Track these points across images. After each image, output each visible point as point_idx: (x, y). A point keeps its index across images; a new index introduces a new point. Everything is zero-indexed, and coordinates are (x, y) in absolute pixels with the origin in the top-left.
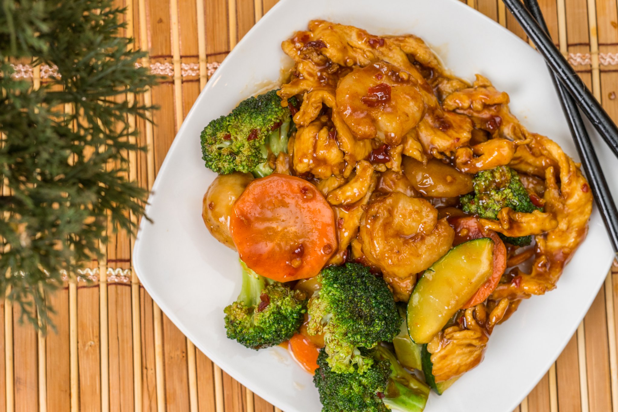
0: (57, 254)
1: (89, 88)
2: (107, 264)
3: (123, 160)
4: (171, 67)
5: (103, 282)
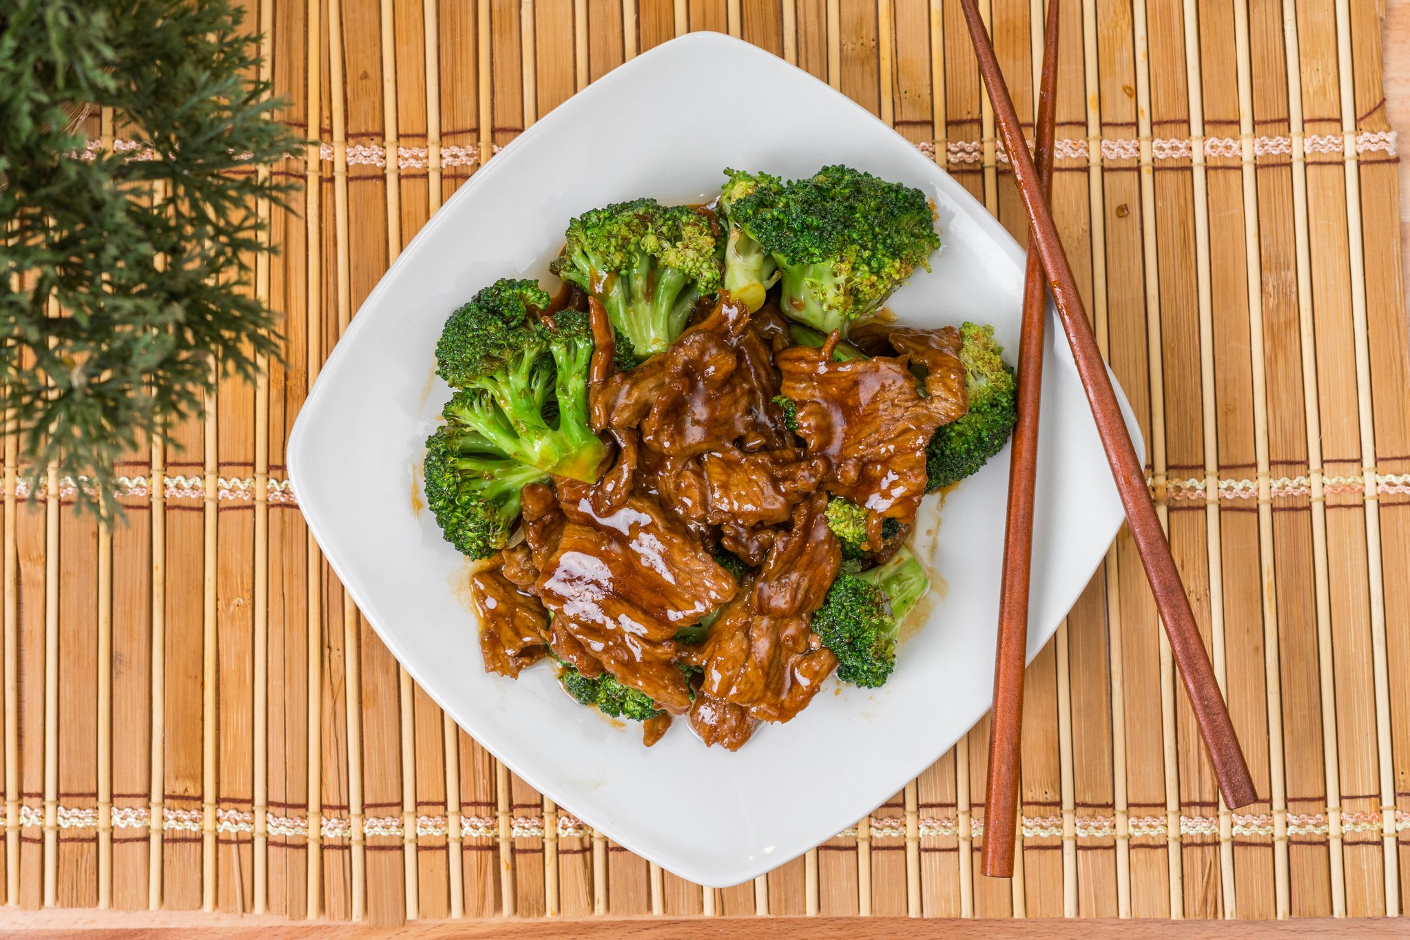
0: (129, 406)
1: (192, 156)
2: (268, 473)
3: (242, 267)
4: (380, 153)
5: (261, 502)
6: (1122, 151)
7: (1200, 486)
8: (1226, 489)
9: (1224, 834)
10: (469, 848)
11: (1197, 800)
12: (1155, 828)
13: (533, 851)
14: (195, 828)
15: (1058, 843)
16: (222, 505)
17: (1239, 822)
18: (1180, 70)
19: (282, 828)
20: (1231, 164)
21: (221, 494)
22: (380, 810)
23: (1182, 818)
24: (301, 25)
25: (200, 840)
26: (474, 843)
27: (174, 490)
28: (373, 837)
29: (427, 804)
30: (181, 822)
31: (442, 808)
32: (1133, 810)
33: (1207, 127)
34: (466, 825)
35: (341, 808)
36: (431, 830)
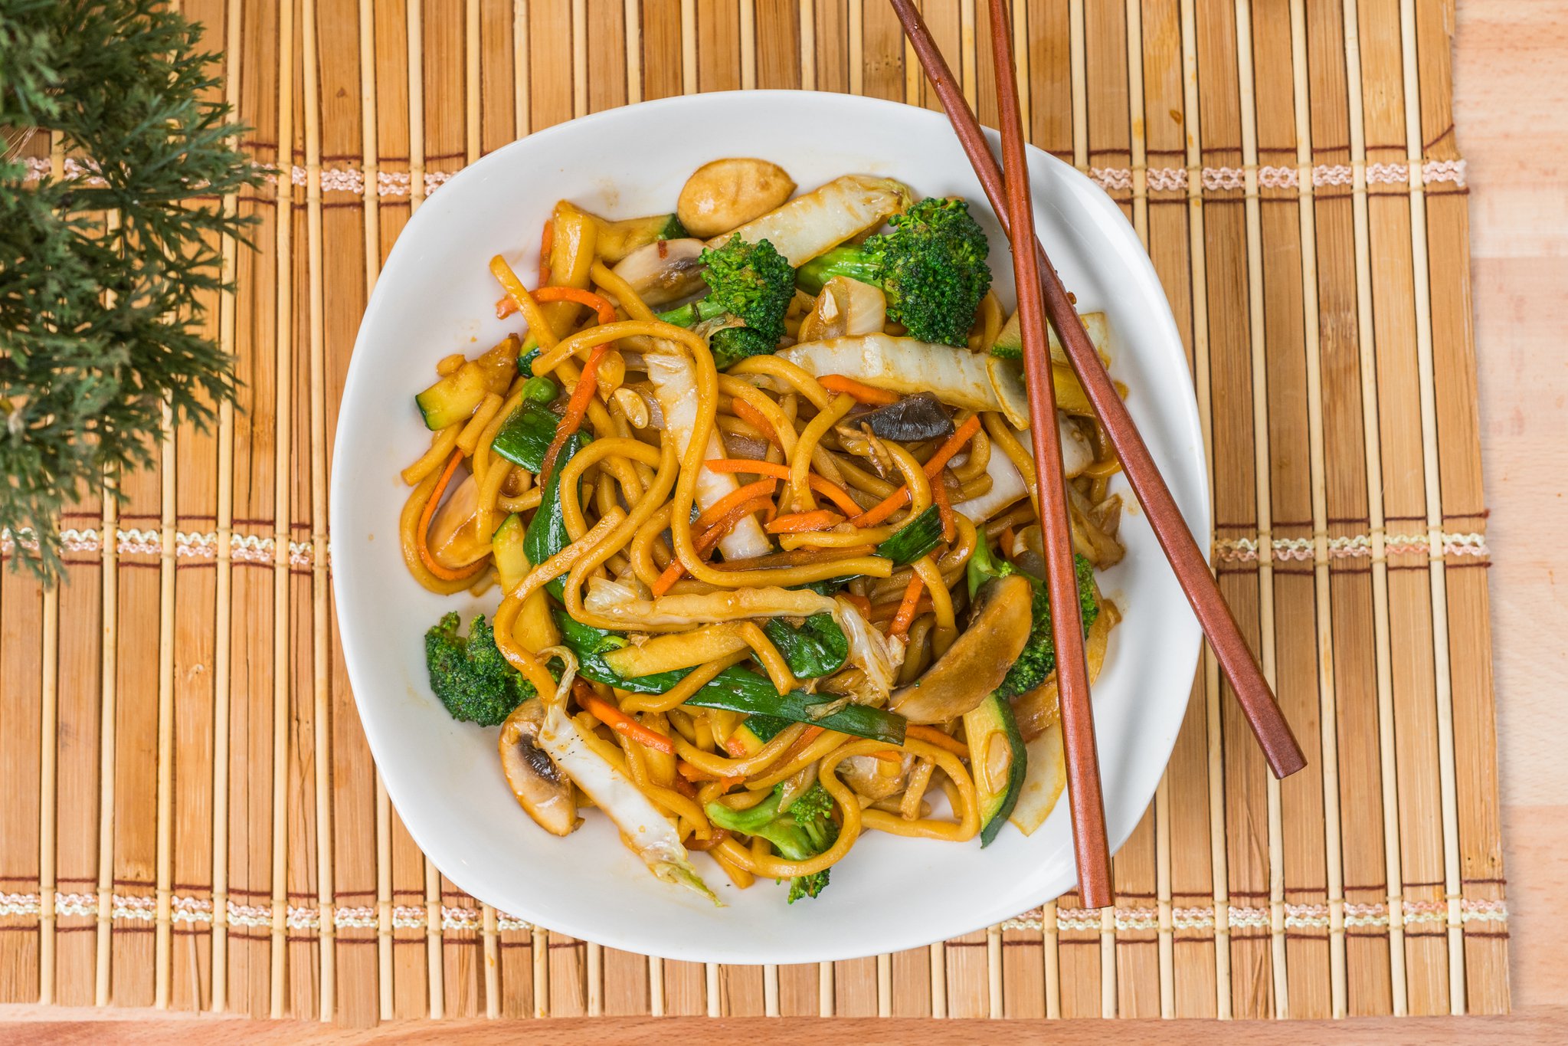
0: (70, 455)
1: (143, 184)
2: (232, 527)
3: (196, 305)
4: (358, 178)
5: (223, 559)
6: (1169, 182)
7: (1252, 548)
8: (1280, 550)
9: (1276, 926)
10: (451, 941)
11: (1247, 890)
12: (1200, 919)
13: (522, 945)
14: (147, 917)
15: (1096, 937)
16: (180, 563)
17: (1292, 913)
18: (1232, 92)
19: (244, 917)
20: (1287, 195)
21: (180, 549)
22: (352, 900)
23: (1230, 909)
24: (272, 35)
25: (153, 930)
26: (456, 937)
27: (128, 544)
28: (345, 928)
29: (405, 893)
30: (132, 909)
31: (420, 898)
32: (1177, 899)
33: (1261, 155)
34: (447, 916)
35: (309, 896)
36: (408, 922)
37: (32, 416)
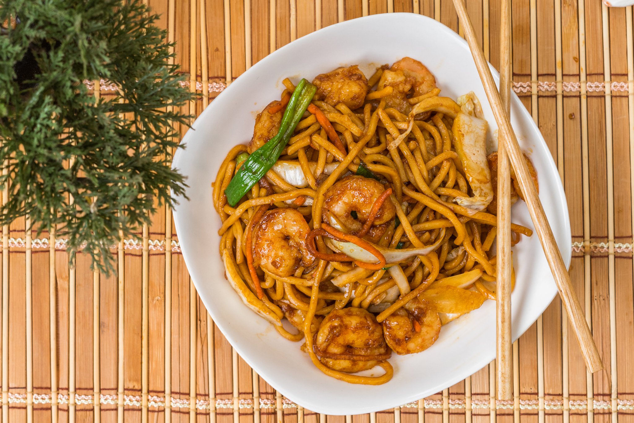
1: (143, 101)
2: (172, 237)
4: (224, 86)
5: (168, 251)
6: (572, 88)
7: (606, 246)
8: (618, 248)
9: (614, 409)
10: (264, 414)
11: (602, 393)
12: (581, 405)
13: (293, 414)
14: (138, 405)
15: (536, 412)
16: (151, 253)
17: (621, 403)
18: (600, 49)
19: (178, 404)
20: (623, 94)
21: (150, 247)
22: (223, 396)
23: (594, 401)
24: (187, 25)
25: (141, 410)
26: (265, 411)
27: (129, 246)
28: (220, 408)
29: (244, 393)
30: (132, 401)
31: (251, 395)
32: (572, 397)
33: (612, 77)
34: (262, 403)
35: (205, 395)
36: (246, 406)
37: (100, 204)
